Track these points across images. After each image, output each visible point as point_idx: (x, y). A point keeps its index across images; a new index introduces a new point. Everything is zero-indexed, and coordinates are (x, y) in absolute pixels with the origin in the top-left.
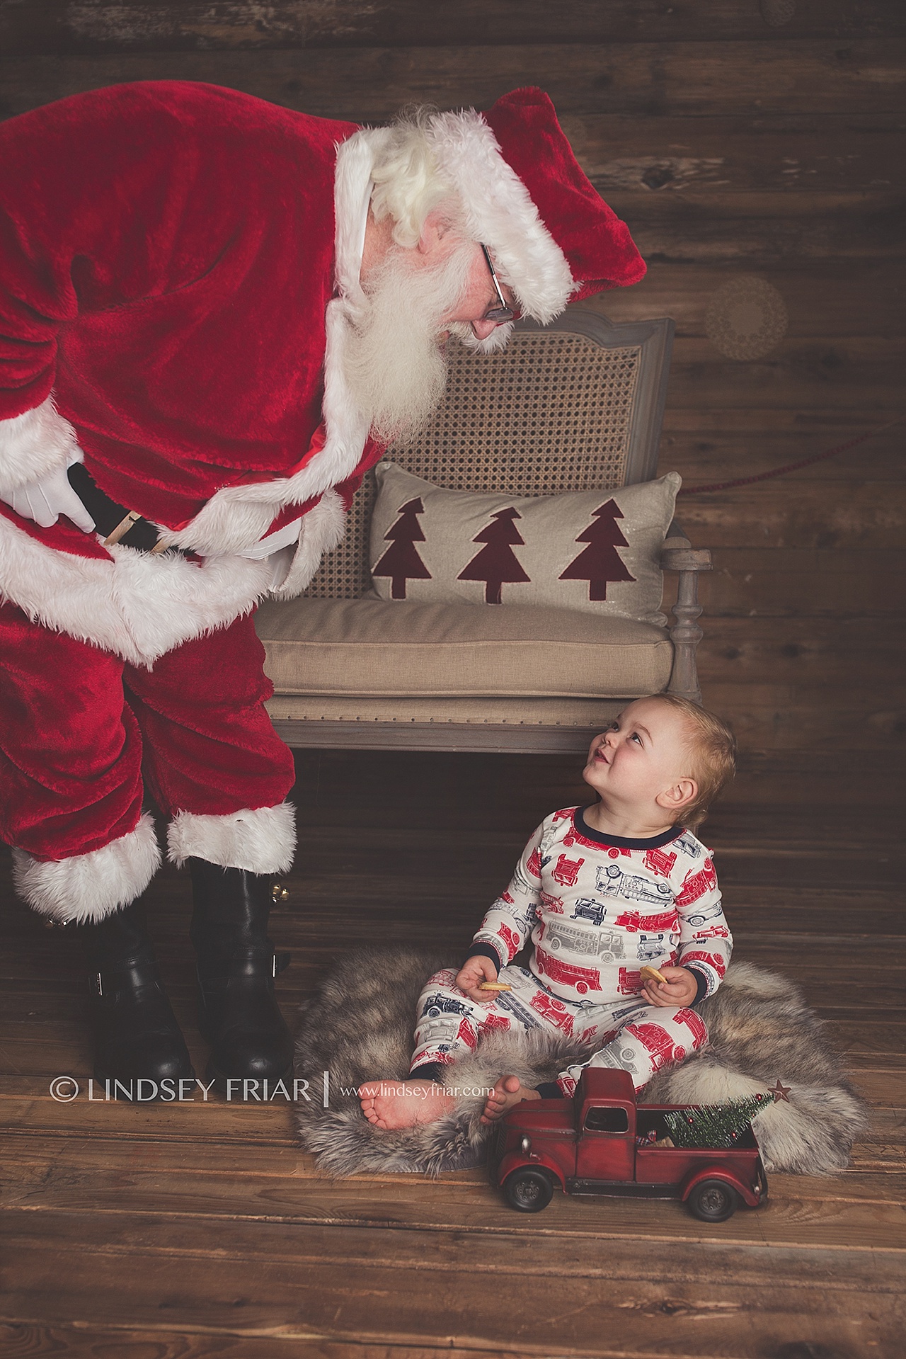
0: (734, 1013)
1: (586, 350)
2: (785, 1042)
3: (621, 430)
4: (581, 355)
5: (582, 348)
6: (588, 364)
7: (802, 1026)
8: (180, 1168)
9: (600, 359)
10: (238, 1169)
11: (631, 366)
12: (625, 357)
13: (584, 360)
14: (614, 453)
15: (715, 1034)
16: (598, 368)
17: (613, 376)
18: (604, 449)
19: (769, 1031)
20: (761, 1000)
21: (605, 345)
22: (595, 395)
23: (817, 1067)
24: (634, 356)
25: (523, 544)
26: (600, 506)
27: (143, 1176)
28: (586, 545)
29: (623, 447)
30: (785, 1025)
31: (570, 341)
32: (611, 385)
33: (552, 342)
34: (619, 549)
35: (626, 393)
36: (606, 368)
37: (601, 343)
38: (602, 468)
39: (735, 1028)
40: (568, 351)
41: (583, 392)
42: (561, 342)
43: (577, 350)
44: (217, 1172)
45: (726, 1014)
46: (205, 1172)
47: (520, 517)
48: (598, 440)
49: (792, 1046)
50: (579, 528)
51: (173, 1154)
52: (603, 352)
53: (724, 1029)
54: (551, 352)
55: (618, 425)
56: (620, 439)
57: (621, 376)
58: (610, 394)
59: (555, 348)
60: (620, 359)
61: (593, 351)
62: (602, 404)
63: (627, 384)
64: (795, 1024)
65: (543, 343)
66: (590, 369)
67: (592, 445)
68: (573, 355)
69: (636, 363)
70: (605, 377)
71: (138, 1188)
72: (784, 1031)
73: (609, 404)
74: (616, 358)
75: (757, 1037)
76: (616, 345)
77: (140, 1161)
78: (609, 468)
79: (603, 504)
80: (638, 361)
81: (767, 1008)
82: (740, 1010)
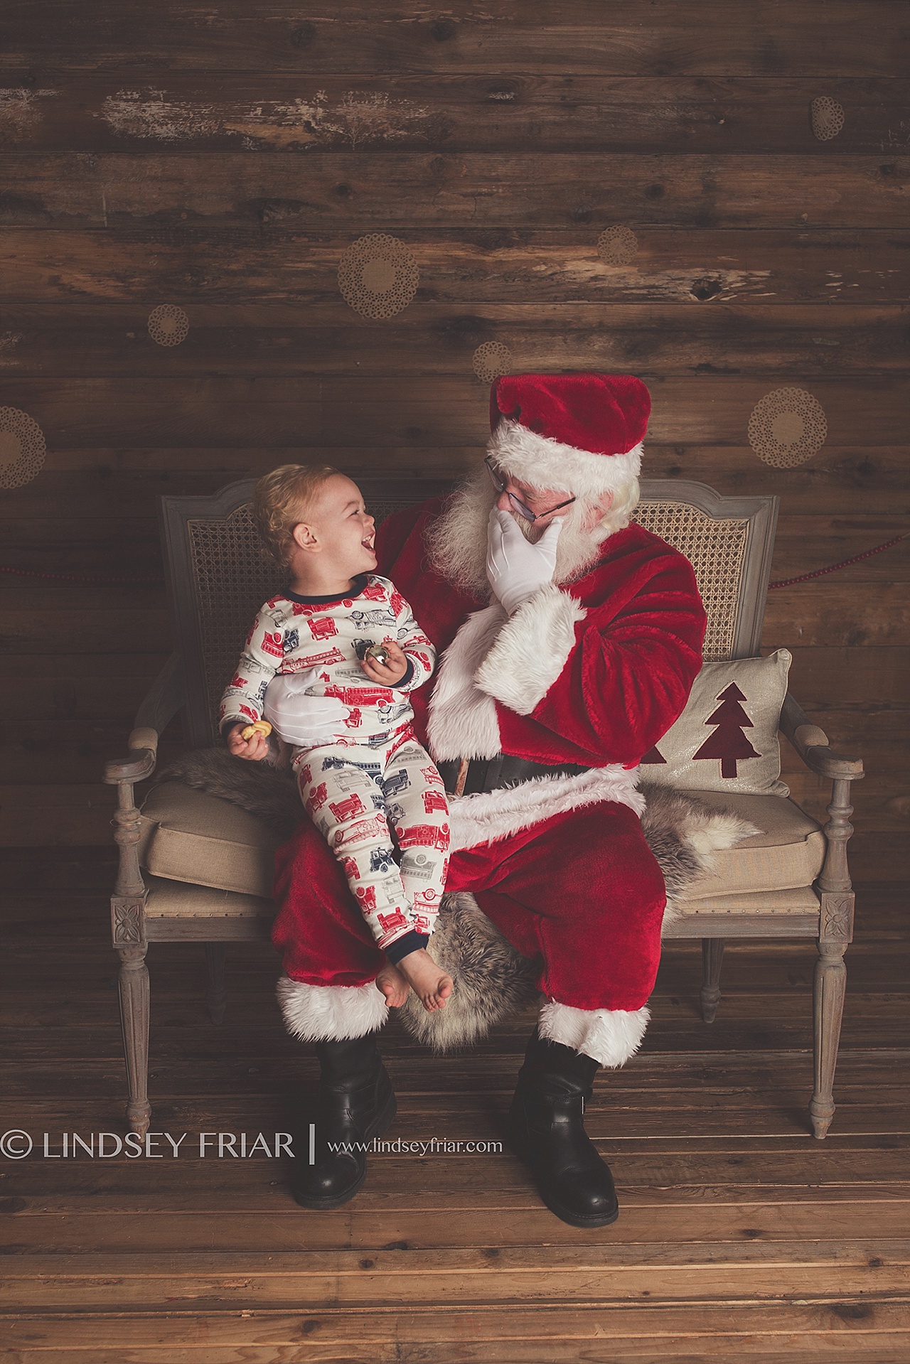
1: (694, 520)
3: (730, 598)
4: (690, 525)
5: (691, 518)
6: (697, 533)
9: (708, 530)
11: (739, 537)
12: (732, 529)
13: (693, 529)
16: (707, 538)
17: (721, 547)
21: (713, 516)
22: (704, 564)
24: (741, 529)
27: (477, 1346)
28: (715, 727)
31: (679, 511)
32: (720, 555)
33: (661, 512)
34: (745, 730)
35: (734, 563)
36: (715, 538)
37: (710, 514)
40: (678, 520)
42: (671, 511)
43: (686, 520)
52: (713, 523)
54: (660, 521)
57: (729, 546)
58: (719, 564)
59: (665, 517)
60: (728, 531)
61: (701, 521)
63: (736, 554)
65: (653, 512)
66: (699, 538)
68: (682, 524)
69: (744, 535)
70: (713, 547)
73: (718, 572)
74: (724, 529)
76: (725, 516)
77: (466, 1332)
80: (745, 534)
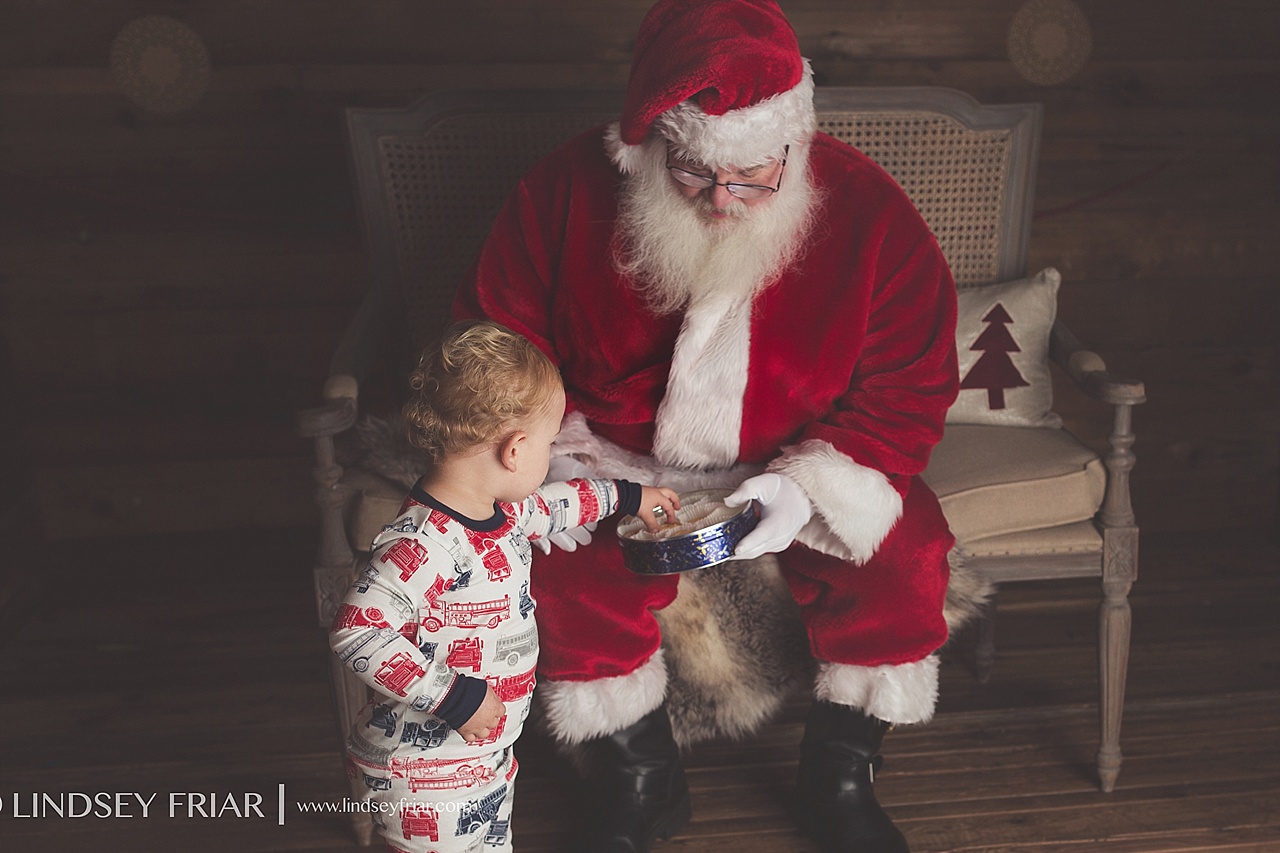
1: (952, 132)
3: (993, 218)
4: (948, 137)
5: (948, 129)
6: (955, 146)
9: (968, 142)
11: (1001, 150)
12: (993, 142)
13: (951, 143)
14: (987, 241)
16: (967, 152)
17: (982, 161)
18: (976, 237)
21: (973, 127)
22: (964, 181)
24: (1002, 141)
26: (988, 311)
28: (978, 354)
29: (995, 236)
31: (935, 122)
32: (981, 171)
34: (1011, 355)
35: (997, 179)
36: (975, 152)
37: (968, 125)
38: (974, 257)
40: (934, 132)
41: (952, 177)
42: (926, 123)
43: (943, 132)
48: (969, 228)
50: (971, 335)
52: (971, 135)
55: (990, 212)
56: (992, 227)
57: (990, 161)
58: (980, 180)
60: (989, 144)
61: (960, 132)
62: (972, 190)
63: (998, 169)
65: (907, 124)
66: (958, 152)
67: (964, 233)
68: (939, 136)
69: (1006, 149)
70: (974, 162)
73: (980, 190)
74: (984, 142)
76: (983, 128)
78: (982, 257)
79: (991, 308)
80: (1007, 147)
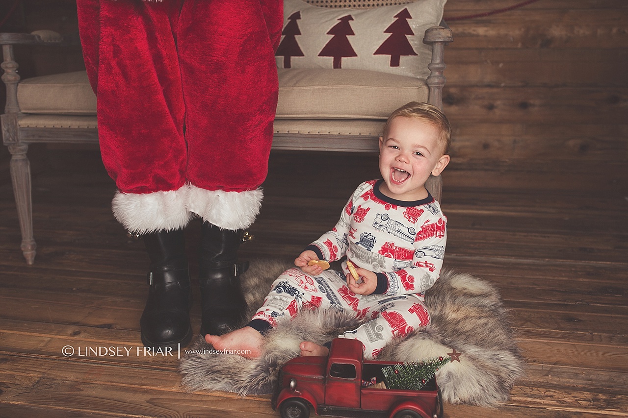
0: (454, 303)
2: (483, 321)
7: (493, 312)
8: (111, 382)
10: (143, 385)
15: (442, 315)
19: (473, 314)
20: (472, 295)
23: (498, 337)
25: (354, 34)
26: (399, 12)
27: (88, 386)
28: (389, 35)
30: (483, 311)
34: (408, 37)
39: (454, 312)
44: (130, 386)
45: (449, 303)
46: (124, 385)
47: (353, 20)
49: (486, 324)
50: (385, 25)
51: (110, 373)
53: (447, 312)
64: (489, 311)
71: (82, 393)
72: (482, 315)
75: (466, 318)
77: (90, 377)
79: (400, 11)
81: (472, 300)
82: (457, 301)
